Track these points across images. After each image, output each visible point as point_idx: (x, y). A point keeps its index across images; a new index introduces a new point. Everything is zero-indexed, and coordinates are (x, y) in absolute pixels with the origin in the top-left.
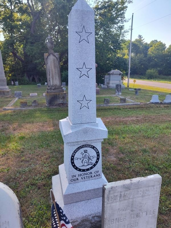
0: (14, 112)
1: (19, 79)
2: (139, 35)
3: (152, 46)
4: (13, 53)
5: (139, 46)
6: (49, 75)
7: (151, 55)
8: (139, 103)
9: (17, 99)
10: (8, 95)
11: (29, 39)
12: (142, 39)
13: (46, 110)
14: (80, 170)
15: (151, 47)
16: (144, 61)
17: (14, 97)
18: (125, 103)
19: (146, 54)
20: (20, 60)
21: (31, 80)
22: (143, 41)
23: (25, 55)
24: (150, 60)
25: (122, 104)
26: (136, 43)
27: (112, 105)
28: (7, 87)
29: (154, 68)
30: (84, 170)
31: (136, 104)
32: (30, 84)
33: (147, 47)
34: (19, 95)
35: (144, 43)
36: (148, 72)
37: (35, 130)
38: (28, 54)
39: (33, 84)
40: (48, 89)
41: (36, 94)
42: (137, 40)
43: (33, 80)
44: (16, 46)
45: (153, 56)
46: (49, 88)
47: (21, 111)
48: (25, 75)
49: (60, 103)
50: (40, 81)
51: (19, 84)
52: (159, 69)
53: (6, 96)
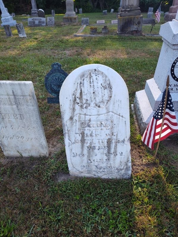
0: (85, 39)
1: (83, 6)
9: (85, 26)
10: (76, 22)
13: (117, 38)
14: (177, 80)
28: (74, 13)
41: (104, 21)
47: (92, 38)
49: (134, 29)
50: (105, 7)
51: (83, 12)
53: (74, 24)
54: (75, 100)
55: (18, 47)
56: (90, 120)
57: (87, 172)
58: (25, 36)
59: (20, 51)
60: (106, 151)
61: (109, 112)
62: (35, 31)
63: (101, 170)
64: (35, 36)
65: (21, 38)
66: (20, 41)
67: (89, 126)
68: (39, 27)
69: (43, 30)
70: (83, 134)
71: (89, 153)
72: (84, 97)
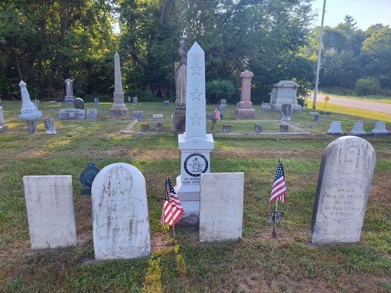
0: (134, 136)
1: (138, 94)
2: (346, 17)
3: (369, 36)
4: (132, 54)
5: (344, 37)
6: (180, 90)
7: (367, 52)
8: (310, 133)
9: (136, 121)
10: (125, 115)
11: (155, 33)
12: (352, 23)
13: (173, 136)
14: (191, 175)
15: (367, 37)
16: (354, 62)
17: (132, 119)
18: (288, 132)
19: (357, 52)
20: (141, 64)
21: (156, 94)
22: (355, 26)
23: (150, 58)
24: (365, 60)
25: (282, 133)
26: (340, 31)
27: (266, 134)
28: (124, 105)
29: (372, 77)
30: (194, 175)
31: (303, 135)
32: (154, 101)
33: (360, 37)
34: (139, 116)
35: (355, 30)
36: (360, 83)
37: (158, 157)
38: (154, 56)
39: (158, 101)
40: (176, 109)
41: (162, 116)
42: (341, 26)
43: (159, 94)
44: (138, 44)
45: (372, 55)
46: (178, 107)
47: (142, 136)
48: (148, 87)
50: (168, 97)
51: (139, 101)
52: (382, 77)
53: (123, 118)
54: (105, 189)
55: (45, 146)
56: (116, 205)
57: (111, 254)
58: (55, 132)
59: (48, 151)
60: (128, 232)
61: (131, 197)
62: (69, 126)
63: (124, 251)
64: (69, 133)
65: (49, 134)
66: (48, 138)
67: (115, 210)
68: (75, 120)
69: (81, 124)
70: (109, 218)
71: (114, 235)
72: (112, 187)
